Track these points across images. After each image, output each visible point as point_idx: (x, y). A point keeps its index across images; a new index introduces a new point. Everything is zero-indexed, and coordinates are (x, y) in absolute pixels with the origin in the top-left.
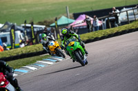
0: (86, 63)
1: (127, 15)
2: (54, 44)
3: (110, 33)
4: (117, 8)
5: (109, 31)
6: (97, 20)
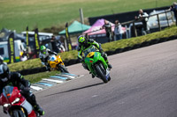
0: (109, 79)
1: (158, 20)
3: (136, 43)
4: (144, 11)
5: (134, 40)
6: (120, 26)
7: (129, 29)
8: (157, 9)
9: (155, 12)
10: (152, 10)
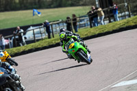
1: (34, 34)
2: (4, 55)
3: (16, 51)
5: (15, 50)
6: (3, 39)
7: (12, 41)
8: (33, 26)
9: (31, 28)
10: (29, 26)
